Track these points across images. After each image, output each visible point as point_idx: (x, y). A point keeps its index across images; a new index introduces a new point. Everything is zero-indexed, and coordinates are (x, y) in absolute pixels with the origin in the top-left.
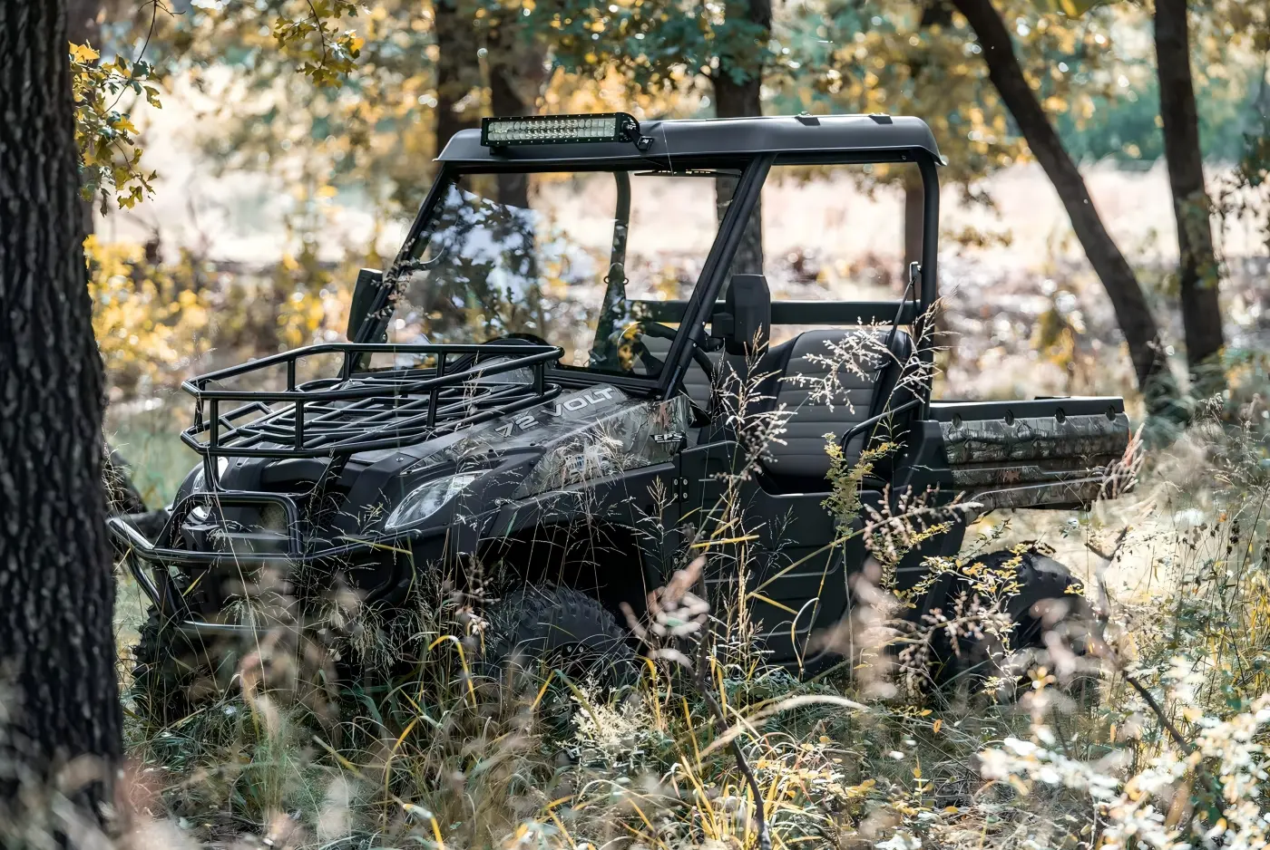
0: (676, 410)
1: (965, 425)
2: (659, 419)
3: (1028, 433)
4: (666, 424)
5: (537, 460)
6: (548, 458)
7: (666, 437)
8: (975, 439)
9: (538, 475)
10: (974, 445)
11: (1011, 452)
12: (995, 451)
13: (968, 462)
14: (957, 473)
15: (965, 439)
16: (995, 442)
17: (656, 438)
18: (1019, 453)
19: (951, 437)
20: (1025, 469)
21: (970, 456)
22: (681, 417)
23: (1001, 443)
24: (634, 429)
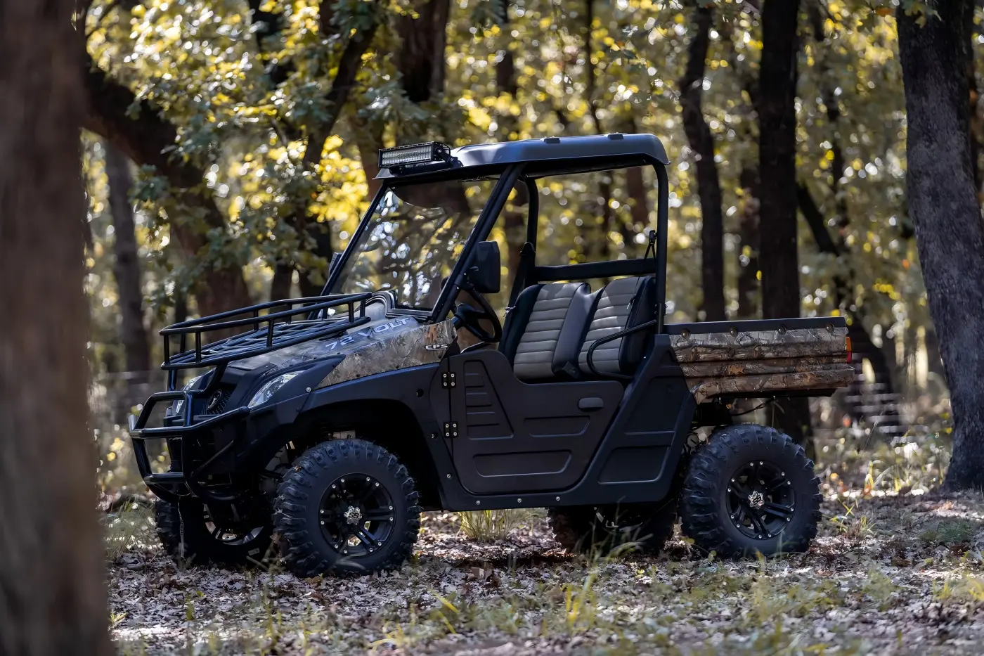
0: (442, 330)
1: (692, 337)
2: (429, 336)
3: (749, 341)
4: (435, 338)
5: (338, 363)
6: (345, 362)
7: (434, 347)
8: (700, 346)
9: (338, 372)
10: (699, 350)
11: (735, 353)
12: (719, 354)
13: (696, 361)
14: (686, 369)
15: (691, 346)
16: (720, 347)
17: (427, 347)
18: (742, 355)
19: (679, 345)
20: (749, 366)
21: (698, 357)
22: (446, 333)
23: (725, 348)
24: (412, 342)
